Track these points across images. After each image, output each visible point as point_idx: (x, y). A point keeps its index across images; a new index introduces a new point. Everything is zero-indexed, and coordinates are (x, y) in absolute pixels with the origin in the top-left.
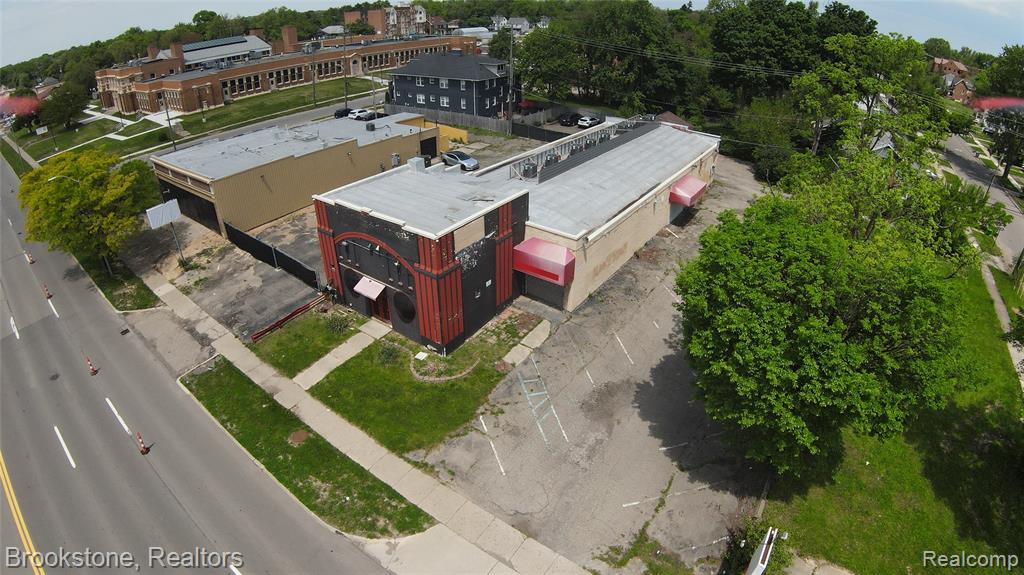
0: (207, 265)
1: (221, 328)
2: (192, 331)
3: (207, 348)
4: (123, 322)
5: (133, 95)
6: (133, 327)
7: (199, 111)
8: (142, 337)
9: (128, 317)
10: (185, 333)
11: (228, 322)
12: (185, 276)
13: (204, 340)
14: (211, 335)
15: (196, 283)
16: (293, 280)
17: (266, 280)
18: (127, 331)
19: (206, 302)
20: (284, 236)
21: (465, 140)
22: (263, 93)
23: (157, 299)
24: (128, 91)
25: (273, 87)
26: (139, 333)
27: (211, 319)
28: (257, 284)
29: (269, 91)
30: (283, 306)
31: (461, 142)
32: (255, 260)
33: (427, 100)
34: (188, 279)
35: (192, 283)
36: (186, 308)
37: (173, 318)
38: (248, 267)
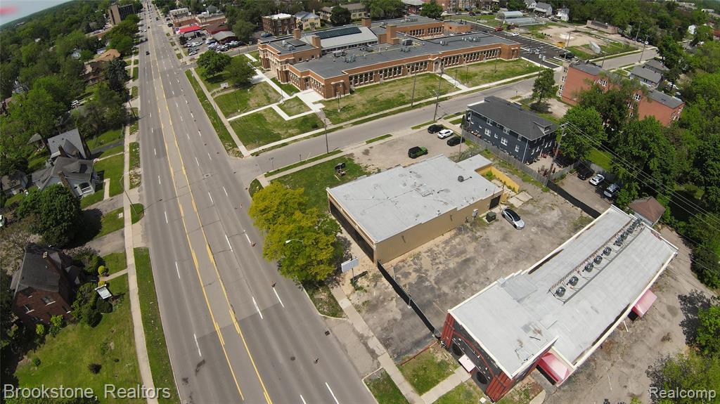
0: (367, 289)
1: (381, 346)
2: (366, 345)
3: (375, 361)
4: (324, 323)
5: (287, 72)
6: (332, 331)
7: (333, 98)
8: (338, 340)
9: (327, 320)
10: (361, 344)
11: (386, 343)
12: (355, 295)
13: (373, 353)
14: (377, 352)
15: (363, 304)
16: (418, 319)
17: (404, 315)
18: (327, 333)
19: (371, 322)
20: (410, 273)
21: (517, 190)
22: (374, 83)
23: (341, 310)
24: (284, 70)
25: (382, 80)
26: (336, 337)
27: (375, 338)
28: (399, 317)
29: (378, 83)
30: (414, 340)
31: (514, 190)
32: (395, 292)
33: (492, 135)
34: (359, 298)
35: (360, 303)
36: (360, 324)
37: (354, 330)
38: (392, 300)
